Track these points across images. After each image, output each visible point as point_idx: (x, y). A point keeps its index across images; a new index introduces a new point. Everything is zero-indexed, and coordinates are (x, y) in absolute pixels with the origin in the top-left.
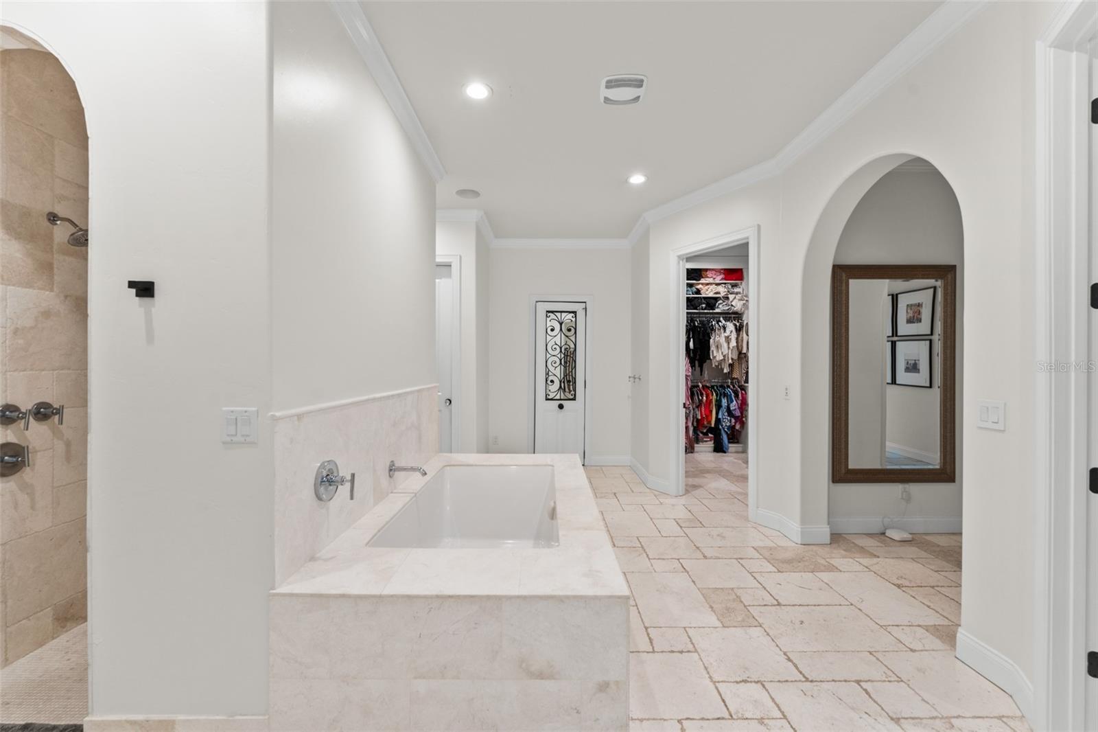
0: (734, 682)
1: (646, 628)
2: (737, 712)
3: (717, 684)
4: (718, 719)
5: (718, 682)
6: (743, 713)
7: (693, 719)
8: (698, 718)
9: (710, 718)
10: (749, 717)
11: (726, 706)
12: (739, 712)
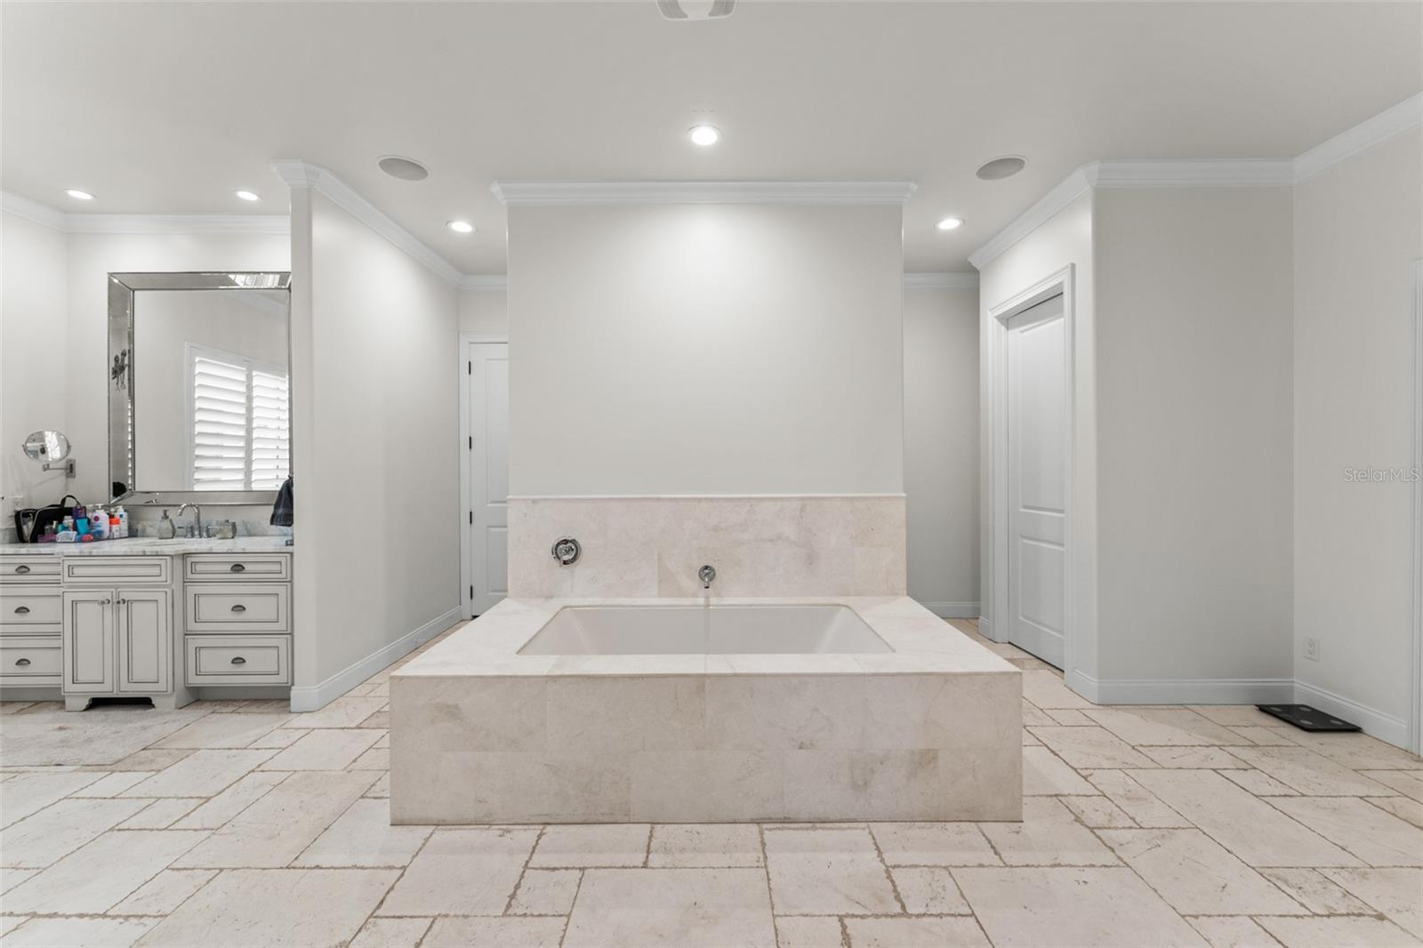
0: (421, 940)
1: (582, 869)
2: (375, 925)
3: (432, 919)
4: (382, 902)
5: (433, 922)
6: (369, 931)
7: (398, 880)
8: (396, 885)
9: (388, 896)
10: (359, 934)
11: (394, 917)
12: (374, 926)
